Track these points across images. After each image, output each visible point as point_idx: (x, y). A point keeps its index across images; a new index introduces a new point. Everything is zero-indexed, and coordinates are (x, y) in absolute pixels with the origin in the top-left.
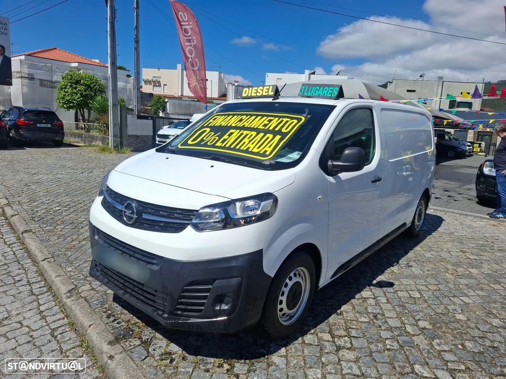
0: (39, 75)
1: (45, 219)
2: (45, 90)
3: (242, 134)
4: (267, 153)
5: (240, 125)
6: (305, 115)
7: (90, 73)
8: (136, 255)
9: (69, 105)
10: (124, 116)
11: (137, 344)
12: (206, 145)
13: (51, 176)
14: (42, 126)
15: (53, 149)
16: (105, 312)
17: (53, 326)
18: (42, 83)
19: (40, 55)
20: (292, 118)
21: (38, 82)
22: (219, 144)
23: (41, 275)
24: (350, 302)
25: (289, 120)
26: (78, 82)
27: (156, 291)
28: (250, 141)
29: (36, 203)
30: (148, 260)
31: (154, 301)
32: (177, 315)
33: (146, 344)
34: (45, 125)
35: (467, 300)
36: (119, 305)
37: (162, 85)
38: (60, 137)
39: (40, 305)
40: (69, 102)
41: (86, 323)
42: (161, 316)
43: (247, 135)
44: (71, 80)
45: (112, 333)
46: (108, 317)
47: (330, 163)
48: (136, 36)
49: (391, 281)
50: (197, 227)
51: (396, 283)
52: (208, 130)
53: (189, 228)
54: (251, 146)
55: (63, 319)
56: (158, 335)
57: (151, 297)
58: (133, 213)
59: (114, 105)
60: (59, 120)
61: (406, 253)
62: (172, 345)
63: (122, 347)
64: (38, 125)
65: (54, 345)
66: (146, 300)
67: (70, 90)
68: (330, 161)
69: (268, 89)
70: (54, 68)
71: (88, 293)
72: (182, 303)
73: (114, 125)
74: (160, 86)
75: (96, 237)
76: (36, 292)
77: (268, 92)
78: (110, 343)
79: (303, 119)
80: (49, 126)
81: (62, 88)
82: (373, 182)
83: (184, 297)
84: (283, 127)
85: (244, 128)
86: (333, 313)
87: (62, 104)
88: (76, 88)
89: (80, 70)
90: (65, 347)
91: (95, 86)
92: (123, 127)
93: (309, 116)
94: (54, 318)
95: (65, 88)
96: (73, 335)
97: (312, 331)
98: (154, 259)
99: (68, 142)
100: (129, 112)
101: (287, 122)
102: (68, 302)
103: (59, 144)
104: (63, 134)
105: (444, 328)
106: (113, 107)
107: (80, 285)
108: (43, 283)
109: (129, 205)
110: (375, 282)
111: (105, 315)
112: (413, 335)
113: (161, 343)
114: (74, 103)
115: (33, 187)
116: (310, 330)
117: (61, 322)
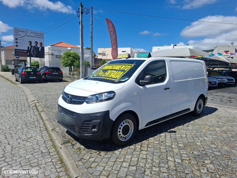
0: (56, 53)
1: (49, 107)
2: (57, 59)
3: (111, 72)
4: (117, 78)
5: (112, 68)
6: (134, 64)
7: (75, 51)
8: (70, 113)
9: (66, 65)
10: (86, 69)
11: (70, 145)
12: (99, 76)
13: (55, 93)
14: (55, 73)
15: (58, 83)
16: (62, 136)
17: (45, 140)
18: (57, 56)
19: (56, 45)
20: (129, 65)
21: (55, 56)
22: (103, 76)
23: (45, 125)
24: (154, 137)
25: (128, 66)
26: (69, 56)
27: (75, 125)
28: (113, 74)
29: (47, 102)
30: (73, 114)
31: (75, 129)
32: (81, 133)
33: (73, 145)
34: (56, 73)
35: (206, 138)
36: (68, 134)
37: (106, 55)
38: (61, 78)
39: (42, 134)
40: (66, 64)
41: (55, 139)
42: (76, 133)
43: (113, 72)
44: (67, 55)
45: (63, 142)
46: (63, 137)
47: (140, 81)
48: (92, 35)
49: (176, 131)
50: (87, 103)
51: (178, 131)
52: (102, 71)
53: (85, 103)
54: (113, 76)
55: (49, 138)
56: (78, 143)
57: (74, 127)
58: (69, 99)
59: (82, 64)
60: (61, 71)
61: (190, 122)
62: (82, 146)
63: (65, 145)
64: (53, 73)
65: (44, 145)
66: (72, 129)
67: (66, 59)
68: (141, 80)
69: (126, 55)
70: (61, 50)
71: (58, 130)
72: (82, 129)
73: (82, 72)
74: (105, 55)
75: (60, 108)
76: (42, 130)
77: (126, 56)
78: (61, 144)
79: (133, 65)
80: (57, 73)
81: (63, 58)
82: (164, 89)
83: (83, 126)
84: (125, 69)
85: (113, 70)
86: (145, 140)
87: (63, 65)
88: (69, 58)
89: (71, 50)
90: (47, 146)
91: (76, 57)
92: (86, 73)
93: (135, 65)
94: (46, 138)
95: (65, 58)
96: (51, 143)
97: (134, 145)
98: (74, 114)
99: (65, 80)
100: (89, 67)
101: (127, 67)
102: (51, 133)
103: (61, 81)
104: (62, 77)
105: (189, 147)
106: (82, 65)
107: (56, 128)
108: (45, 127)
109: (68, 96)
110: (169, 131)
111: (62, 137)
112: (174, 148)
113: (78, 145)
114: (68, 64)
115: (48, 96)
116: (133, 144)
117: (48, 139)
